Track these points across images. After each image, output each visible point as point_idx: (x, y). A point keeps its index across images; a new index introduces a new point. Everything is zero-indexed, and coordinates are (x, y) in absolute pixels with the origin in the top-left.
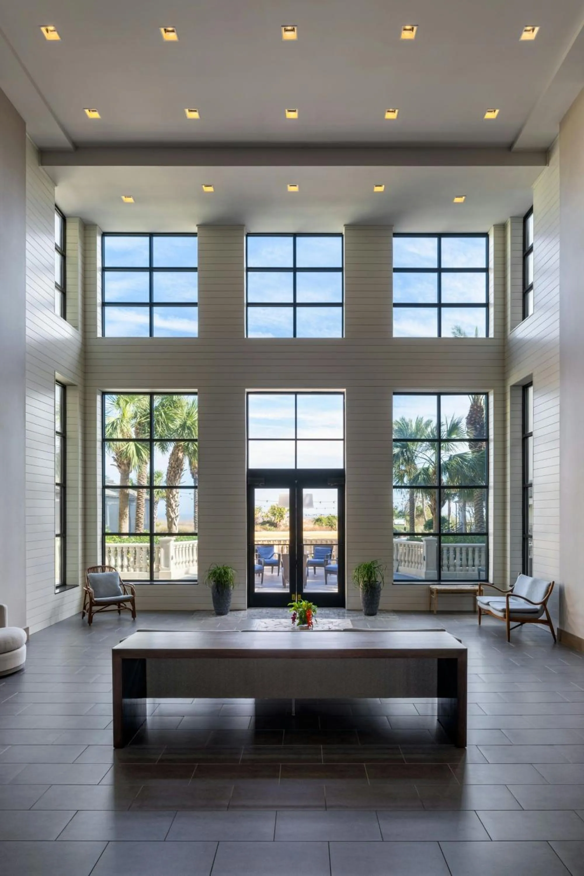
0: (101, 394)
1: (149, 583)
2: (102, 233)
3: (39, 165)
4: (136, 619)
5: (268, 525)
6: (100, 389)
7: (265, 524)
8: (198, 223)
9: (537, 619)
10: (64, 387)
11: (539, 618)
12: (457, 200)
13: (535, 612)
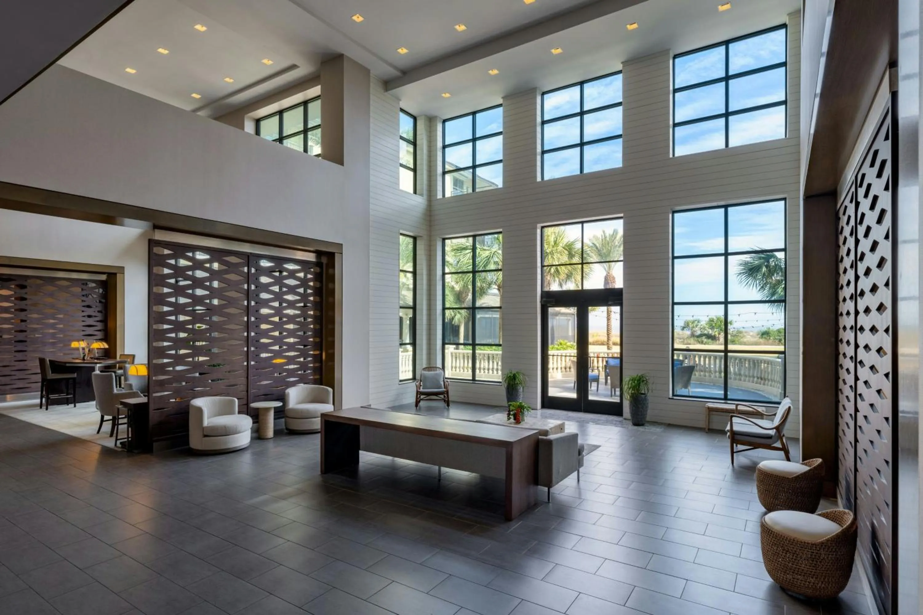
0: (441, 240)
1: (471, 382)
2: (442, 121)
3: (385, 92)
4: (450, 407)
5: (704, 337)
6: (440, 236)
7: (702, 336)
8: (502, 96)
9: (770, 445)
10: (415, 238)
11: (773, 444)
12: (721, 8)
13: (769, 437)
